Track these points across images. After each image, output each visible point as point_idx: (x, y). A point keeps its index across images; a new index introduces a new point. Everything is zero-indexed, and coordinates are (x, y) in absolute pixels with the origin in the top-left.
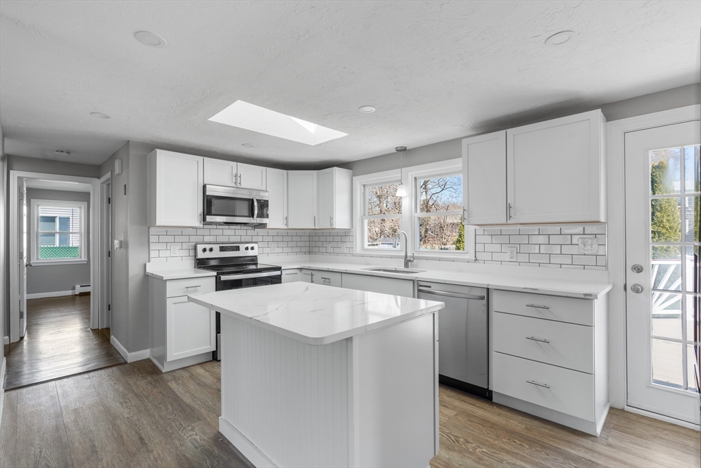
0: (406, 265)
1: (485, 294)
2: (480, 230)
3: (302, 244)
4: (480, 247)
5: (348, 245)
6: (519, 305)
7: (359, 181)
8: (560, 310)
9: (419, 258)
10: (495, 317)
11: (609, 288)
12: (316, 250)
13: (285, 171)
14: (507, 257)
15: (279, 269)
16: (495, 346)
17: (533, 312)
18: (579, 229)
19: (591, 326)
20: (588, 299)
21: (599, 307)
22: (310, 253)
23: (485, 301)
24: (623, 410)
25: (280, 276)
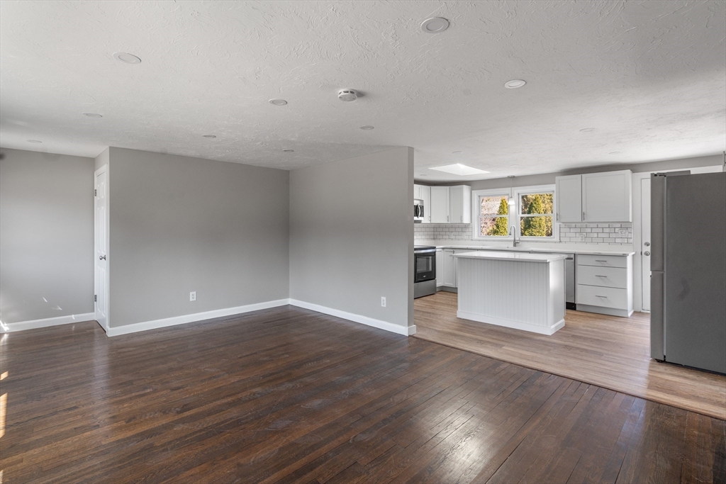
0: (515, 245)
1: (572, 256)
2: (563, 225)
3: (430, 233)
4: (562, 235)
5: (468, 233)
6: (592, 261)
7: (476, 193)
8: (611, 262)
9: (523, 241)
10: (578, 268)
11: (634, 253)
12: (438, 237)
13: (429, 187)
14: (579, 240)
15: (434, 248)
16: (578, 281)
17: (599, 264)
18: (619, 225)
19: (626, 268)
20: (624, 256)
21: (629, 259)
22: (434, 239)
23: (573, 260)
24: (640, 312)
25: (435, 253)
